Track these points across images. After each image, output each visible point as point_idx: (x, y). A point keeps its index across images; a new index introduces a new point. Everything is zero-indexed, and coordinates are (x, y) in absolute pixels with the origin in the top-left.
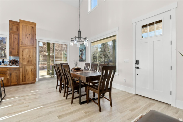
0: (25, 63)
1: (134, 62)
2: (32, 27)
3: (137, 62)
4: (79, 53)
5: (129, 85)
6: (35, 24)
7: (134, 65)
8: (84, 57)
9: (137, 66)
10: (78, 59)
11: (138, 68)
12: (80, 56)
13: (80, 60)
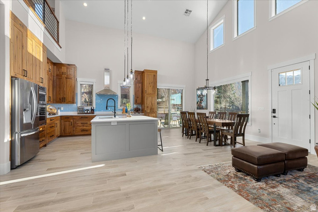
0: (149, 111)
1: (271, 111)
2: (154, 75)
3: (274, 111)
4: (196, 100)
5: (265, 136)
6: (156, 72)
7: (270, 114)
8: (203, 104)
9: (274, 115)
10: (196, 106)
11: (274, 117)
12: (197, 103)
13: (199, 107)
